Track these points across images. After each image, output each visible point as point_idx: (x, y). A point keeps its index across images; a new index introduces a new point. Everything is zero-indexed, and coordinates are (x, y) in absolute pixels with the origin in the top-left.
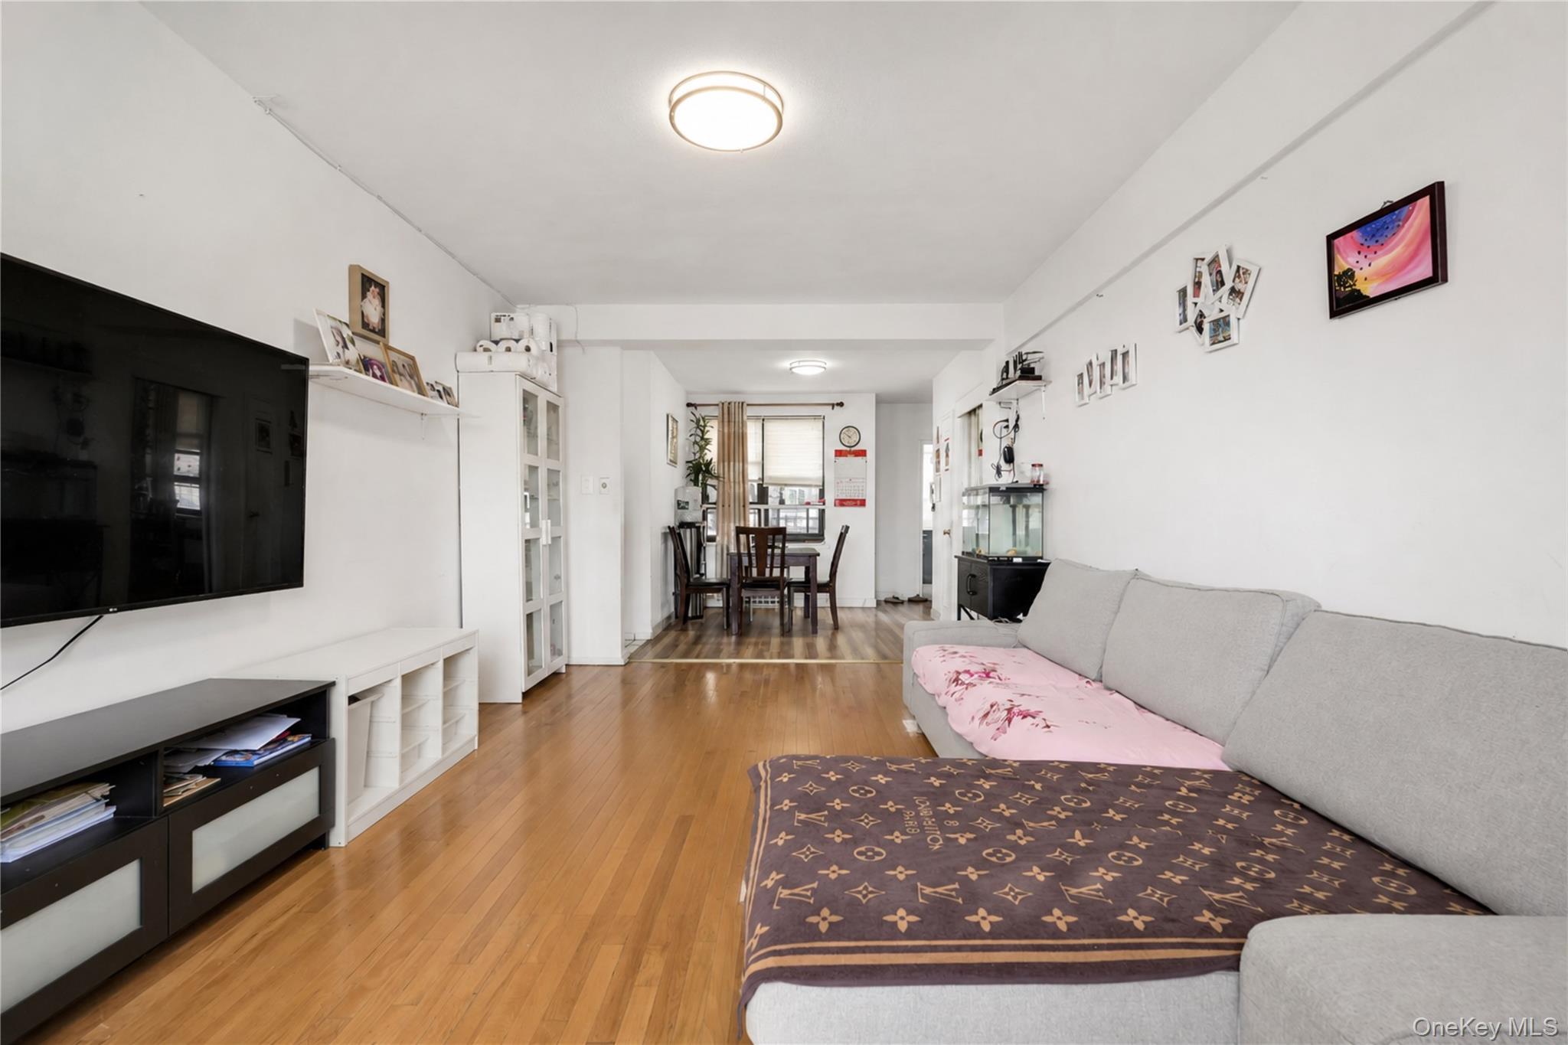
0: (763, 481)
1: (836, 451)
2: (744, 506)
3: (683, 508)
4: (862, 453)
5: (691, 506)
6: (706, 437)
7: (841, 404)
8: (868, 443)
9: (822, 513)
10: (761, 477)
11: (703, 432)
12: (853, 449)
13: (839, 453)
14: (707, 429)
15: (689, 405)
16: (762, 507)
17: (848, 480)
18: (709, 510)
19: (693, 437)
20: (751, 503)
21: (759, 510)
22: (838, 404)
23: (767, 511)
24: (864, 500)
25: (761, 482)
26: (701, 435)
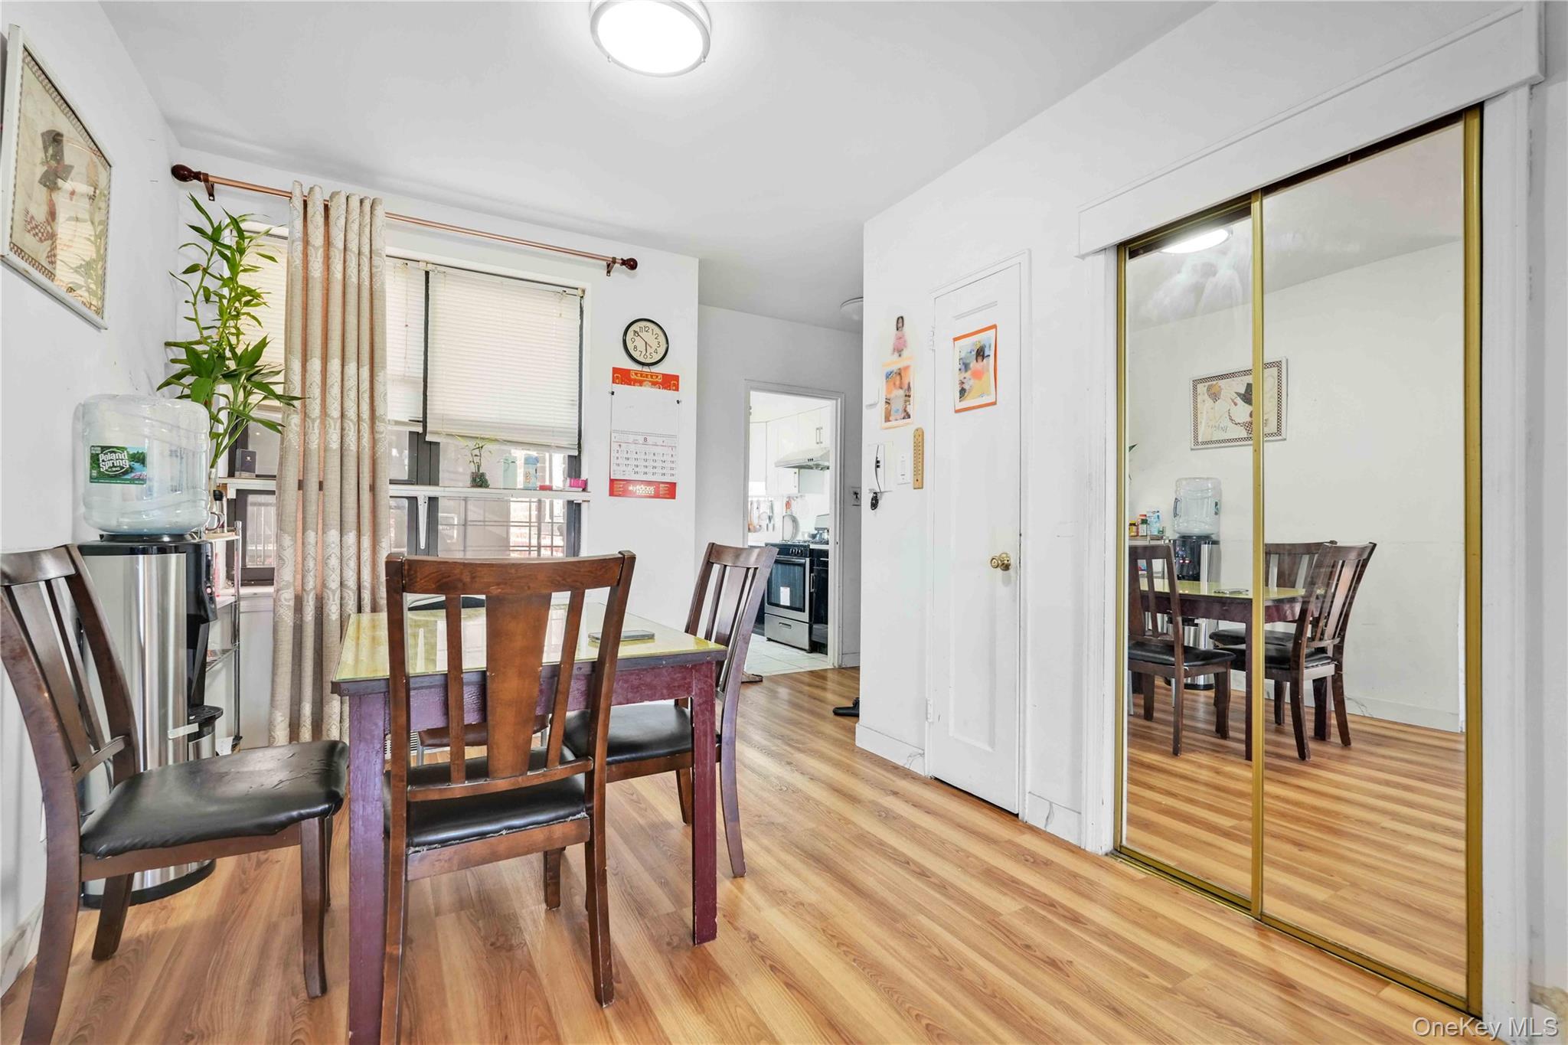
0: (425, 427)
1: (615, 370)
2: (373, 488)
3: (119, 475)
4: (670, 382)
5: (157, 469)
6: (243, 279)
7: (631, 264)
8: (682, 362)
9: (574, 510)
10: (420, 416)
11: (233, 266)
12: (655, 369)
13: (621, 376)
14: (248, 260)
15: (181, 173)
16: (422, 492)
17: (641, 439)
18: (251, 498)
19: (195, 279)
20: (392, 482)
21: (413, 500)
22: (624, 262)
23: (433, 501)
24: (673, 485)
25: (420, 430)
26: (227, 274)
